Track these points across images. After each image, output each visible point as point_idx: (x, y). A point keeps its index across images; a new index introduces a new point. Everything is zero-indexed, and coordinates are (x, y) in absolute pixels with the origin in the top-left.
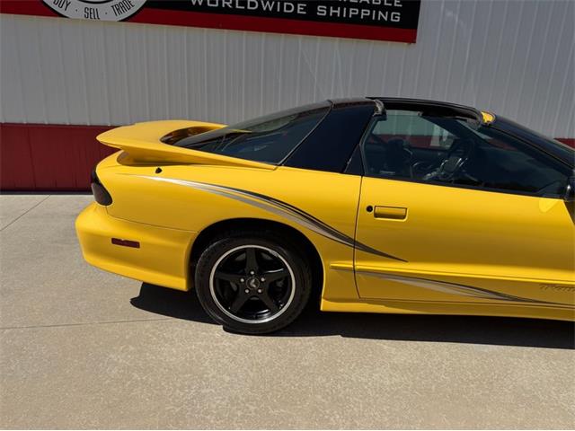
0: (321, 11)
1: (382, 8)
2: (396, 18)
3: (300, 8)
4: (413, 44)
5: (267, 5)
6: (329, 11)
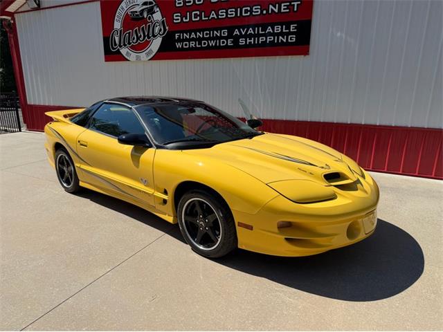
0: (242, 42)
1: (282, 34)
2: (292, 39)
3: (230, 42)
4: (307, 56)
5: (212, 43)
6: (246, 41)
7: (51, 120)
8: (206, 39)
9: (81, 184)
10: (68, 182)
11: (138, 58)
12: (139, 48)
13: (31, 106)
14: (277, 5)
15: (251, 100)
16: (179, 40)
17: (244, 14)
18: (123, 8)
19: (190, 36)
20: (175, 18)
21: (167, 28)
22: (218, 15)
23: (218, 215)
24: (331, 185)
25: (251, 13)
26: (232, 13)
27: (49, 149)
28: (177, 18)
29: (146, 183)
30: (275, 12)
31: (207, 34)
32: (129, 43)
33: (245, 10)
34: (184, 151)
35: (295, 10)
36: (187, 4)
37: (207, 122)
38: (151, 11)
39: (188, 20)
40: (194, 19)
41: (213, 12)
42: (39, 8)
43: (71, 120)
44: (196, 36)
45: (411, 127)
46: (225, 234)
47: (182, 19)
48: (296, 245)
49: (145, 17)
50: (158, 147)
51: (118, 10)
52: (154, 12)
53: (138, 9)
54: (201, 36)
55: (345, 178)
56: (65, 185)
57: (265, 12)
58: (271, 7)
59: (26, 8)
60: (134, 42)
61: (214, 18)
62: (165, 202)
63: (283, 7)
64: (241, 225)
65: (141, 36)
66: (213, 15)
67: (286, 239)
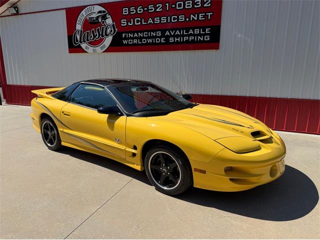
0: (171, 40)
1: (200, 35)
2: (207, 38)
3: (163, 40)
4: (218, 50)
5: (150, 41)
6: (174, 39)
7: (36, 96)
8: (146, 38)
9: (63, 144)
10: (51, 143)
11: (94, 51)
12: (95, 43)
13: (10, 86)
14: (196, 15)
15: (179, 80)
16: (125, 38)
17: (172, 21)
18: (83, 15)
19: (133, 36)
20: (122, 22)
21: (116, 29)
22: (154, 21)
23: (178, 164)
24: (256, 140)
25: (178, 20)
26: (164, 20)
27: (35, 118)
28: (124, 22)
29: (119, 141)
30: (195, 20)
31: (146, 34)
32: (88, 40)
33: (173, 18)
34: (148, 118)
35: (209, 18)
36: (131, 13)
37: (155, 97)
38: (104, 18)
39: (132, 24)
40: (136, 24)
41: (150, 19)
42: (17, 13)
43: (53, 96)
44: (138, 35)
45: (290, 99)
46: (184, 177)
47: (127, 24)
48: (236, 183)
49: (100, 21)
50: (128, 115)
51: (79, 16)
52: (107, 18)
53: (94, 16)
54: (142, 36)
55: (264, 135)
56: (49, 145)
57: (187, 19)
58: (192, 16)
59: (7, 13)
60: (91, 39)
61: (151, 23)
62: (134, 155)
63: (200, 17)
64: (196, 170)
65: (96, 35)
66: (150, 21)
67: (230, 179)
